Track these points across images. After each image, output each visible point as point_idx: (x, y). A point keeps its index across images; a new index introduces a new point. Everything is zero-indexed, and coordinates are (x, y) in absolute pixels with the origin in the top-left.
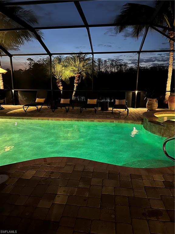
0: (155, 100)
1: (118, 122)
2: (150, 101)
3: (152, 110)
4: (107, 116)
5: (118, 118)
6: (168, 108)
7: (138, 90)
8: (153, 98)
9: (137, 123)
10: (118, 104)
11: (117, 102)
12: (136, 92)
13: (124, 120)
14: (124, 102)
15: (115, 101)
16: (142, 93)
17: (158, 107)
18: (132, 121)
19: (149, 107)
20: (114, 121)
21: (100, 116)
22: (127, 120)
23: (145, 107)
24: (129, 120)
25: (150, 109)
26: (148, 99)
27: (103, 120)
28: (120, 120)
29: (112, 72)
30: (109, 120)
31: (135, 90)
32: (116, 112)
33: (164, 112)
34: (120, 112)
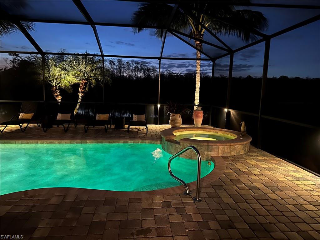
0: (178, 115)
1: (134, 143)
2: (174, 117)
3: (176, 127)
4: (121, 136)
5: (134, 137)
6: (194, 124)
7: (160, 103)
8: (176, 113)
9: (155, 143)
10: (136, 120)
11: (135, 118)
12: (159, 106)
13: (140, 140)
14: (143, 117)
15: (132, 117)
16: (165, 107)
17: (183, 124)
18: (150, 141)
19: (172, 123)
20: (129, 142)
21: (112, 135)
22: (144, 139)
23: (168, 123)
24: (147, 139)
25: (174, 126)
26: (172, 114)
27: (115, 141)
28: (136, 140)
30: (122, 141)
31: (157, 103)
32: (135, 130)
34: (139, 130)
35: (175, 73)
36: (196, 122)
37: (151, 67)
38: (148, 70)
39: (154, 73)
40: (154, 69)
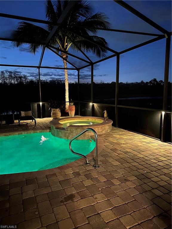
0: (58, 109)
1: (27, 133)
2: (54, 111)
3: (57, 118)
4: (14, 129)
5: (27, 129)
6: (69, 115)
7: (42, 101)
8: (56, 108)
9: (45, 132)
10: (24, 116)
11: (23, 114)
12: (41, 103)
13: (32, 131)
14: (30, 113)
15: (20, 114)
16: (46, 104)
17: (62, 116)
18: (40, 130)
19: (54, 116)
20: (23, 133)
21: (5, 130)
22: (35, 130)
23: (50, 116)
24: (38, 130)
25: (55, 118)
26: (52, 109)
27: (10, 133)
28: (29, 131)
29: (11, 84)
30: (17, 133)
31: (39, 102)
32: (23, 124)
33: (67, 119)
34: (28, 124)
35: (42, 80)
36: (70, 113)
37: (22, 76)
38: (21, 78)
39: (25, 80)
40: (25, 77)
